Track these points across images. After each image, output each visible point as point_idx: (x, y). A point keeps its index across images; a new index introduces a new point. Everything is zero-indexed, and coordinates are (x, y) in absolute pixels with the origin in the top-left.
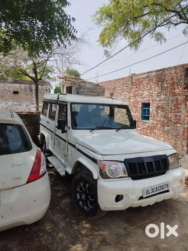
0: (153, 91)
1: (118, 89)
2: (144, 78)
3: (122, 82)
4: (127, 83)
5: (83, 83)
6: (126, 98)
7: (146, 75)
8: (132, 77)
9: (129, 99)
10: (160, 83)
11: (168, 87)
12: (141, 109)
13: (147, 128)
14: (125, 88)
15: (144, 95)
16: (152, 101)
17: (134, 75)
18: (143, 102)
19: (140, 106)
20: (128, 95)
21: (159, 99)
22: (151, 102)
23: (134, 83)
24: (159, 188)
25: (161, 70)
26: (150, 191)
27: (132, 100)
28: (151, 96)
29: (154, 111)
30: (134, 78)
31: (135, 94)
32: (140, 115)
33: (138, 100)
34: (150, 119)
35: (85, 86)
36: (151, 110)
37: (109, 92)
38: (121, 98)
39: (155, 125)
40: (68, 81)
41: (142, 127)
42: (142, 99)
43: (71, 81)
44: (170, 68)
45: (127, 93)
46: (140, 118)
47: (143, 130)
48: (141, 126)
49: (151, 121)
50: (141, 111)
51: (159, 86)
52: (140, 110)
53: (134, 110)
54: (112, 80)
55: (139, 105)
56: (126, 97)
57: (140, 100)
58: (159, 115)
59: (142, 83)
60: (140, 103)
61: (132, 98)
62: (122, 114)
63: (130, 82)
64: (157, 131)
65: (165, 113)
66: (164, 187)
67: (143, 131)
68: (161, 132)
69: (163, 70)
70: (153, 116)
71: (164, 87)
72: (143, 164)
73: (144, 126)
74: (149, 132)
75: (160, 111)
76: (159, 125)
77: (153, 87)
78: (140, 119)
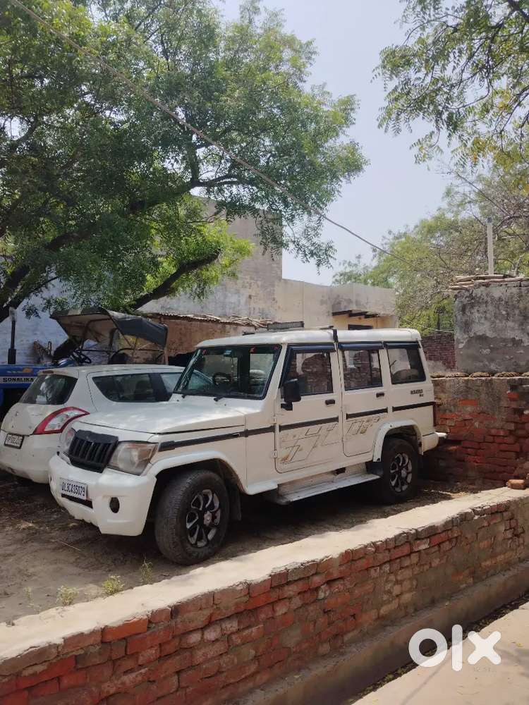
5: (483, 288)
35: (487, 295)
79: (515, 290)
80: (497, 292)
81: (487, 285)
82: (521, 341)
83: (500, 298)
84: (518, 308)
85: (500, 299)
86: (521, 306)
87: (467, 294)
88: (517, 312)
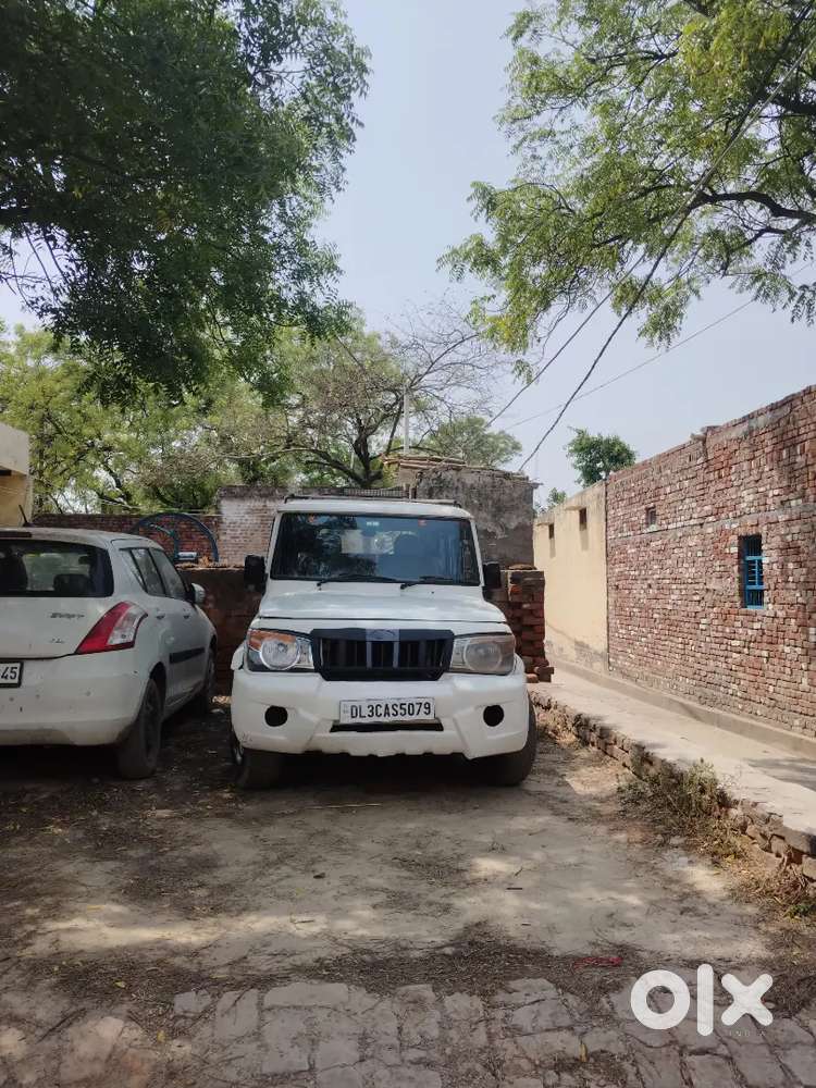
0: (768, 487)
1: (668, 490)
2: (739, 440)
3: (678, 464)
4: (693, 463)
5: (452, 472)
6: (692, 522)
7: (745, 427)
8: (704, 441)
9: (701, 525)
10: (784, 452)
11: (807, 466)
12: (739, 563)
13: (759, 639)
14: (686, 483)
15: (743, 505)
16: (765, 528)
17: (709, 434)
18: (742, 532)
19: (735, 550)
20: (699, 509)
21: (787, 517)
22: (763, 530)
23: (712, 462)
24: (398, 709)
25: (784, 403)
26: (366, 711)
27: (710, 530)
28: (762, 508)
29: (775, 566)
30: (711, 443)
31: (717, 505)
32: (736, 585)
33: (727, 527)
34: (766, 599)
35: (458, 480)
36: (765, 560)
37: (644, 507)
38: (679, 524)
39: (782, 620)
40: (405, 471)
41: (743, 638)
42: (738, 520)
43: (416, 468)
44: (810, 393)
45: (694, 505)
46: (736, 598)
47: (749, 648)
48: (741, 631)
49: (769, 609)
50: (739, 570)
51: (781, 463)
52: (736, 568)
53: (718, 569)
54: (651, 460)
55: (731, 545)
56: (691, 518)
57: (734, 526)
58: (791, 579)
59: (734, 461)
60: (734, 539)
61: (711, 519)
62: (683, 587)
63: (700, 460)
64: (787, 649)
65: (804, 570)
66: (416, 711)
67: (746, 650)
68: (799, 650)
69: (789, 401)
70: (772, 587)
71: (796, 467)
72: (362, 644)
73: (750, 632)
74: (765, 654)
75: (791, 566)
76: (793, 621)
77: (767, 469)
78: (738, 604)
79: (488, 480)
80: (469, 479)
81: (458, 469)
82: (494, 533)
83: (472, 485)
84: (492, 498)
85: (472, 487)
86: (495, 496)
87: (434, 476)
88: (490, 503)
